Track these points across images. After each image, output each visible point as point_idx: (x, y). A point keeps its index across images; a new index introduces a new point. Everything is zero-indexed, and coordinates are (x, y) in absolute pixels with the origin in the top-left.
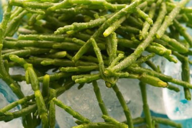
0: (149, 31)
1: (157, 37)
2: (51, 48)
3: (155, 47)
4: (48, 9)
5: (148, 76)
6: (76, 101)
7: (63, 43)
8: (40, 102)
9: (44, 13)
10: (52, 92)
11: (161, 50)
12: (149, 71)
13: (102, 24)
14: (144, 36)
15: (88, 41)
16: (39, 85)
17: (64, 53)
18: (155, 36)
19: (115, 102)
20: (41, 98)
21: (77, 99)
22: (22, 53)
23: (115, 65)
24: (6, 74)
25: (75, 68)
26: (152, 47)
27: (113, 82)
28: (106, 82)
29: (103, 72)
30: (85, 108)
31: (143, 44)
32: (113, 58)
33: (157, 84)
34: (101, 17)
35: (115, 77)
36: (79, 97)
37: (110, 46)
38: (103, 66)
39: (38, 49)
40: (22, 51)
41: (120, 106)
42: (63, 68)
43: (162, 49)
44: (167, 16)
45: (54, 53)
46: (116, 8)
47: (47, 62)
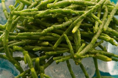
0: (99, 26)
1: (104, 30)
2: (39, 40)
3: (103, 36)
4: (35, 16)
5: (100, 55)
6: (56, 72)
7: (46, 37)
8: (34, 75)
9: (33, 18)
10: (41, 68)
11: (107, 39)
12: (100, 51)
13: (70, 25)
14: (96, 31)
15: (62, 36)
16: (33, 64)
17: (47, 43)
18: (103, 29)
19: (79, 70)
20: (35, 72)
21: (57, 71)
22: (20, 43)
23: (81, 51)
24: (11, 57)
25: (55, 52)
26: (101, 36)
27: (80, 61)
28: (75, 62)
29: (73, 56)
30: (62, 76)
31: (96, 36)
32: (79, 47)
33: (106, 59)
34: (69, 20)
35: (81, 59)
36: (58, 69)
37: (76, 39)
38: (73, 52)
39: (30, 41)
40: (20, 42)
41: (82, 72)
42: (47, 52)
43: (108, 37)
44: (109, 16)
45: (41, 43)
46: (78, 13)
47: (37, 49)
